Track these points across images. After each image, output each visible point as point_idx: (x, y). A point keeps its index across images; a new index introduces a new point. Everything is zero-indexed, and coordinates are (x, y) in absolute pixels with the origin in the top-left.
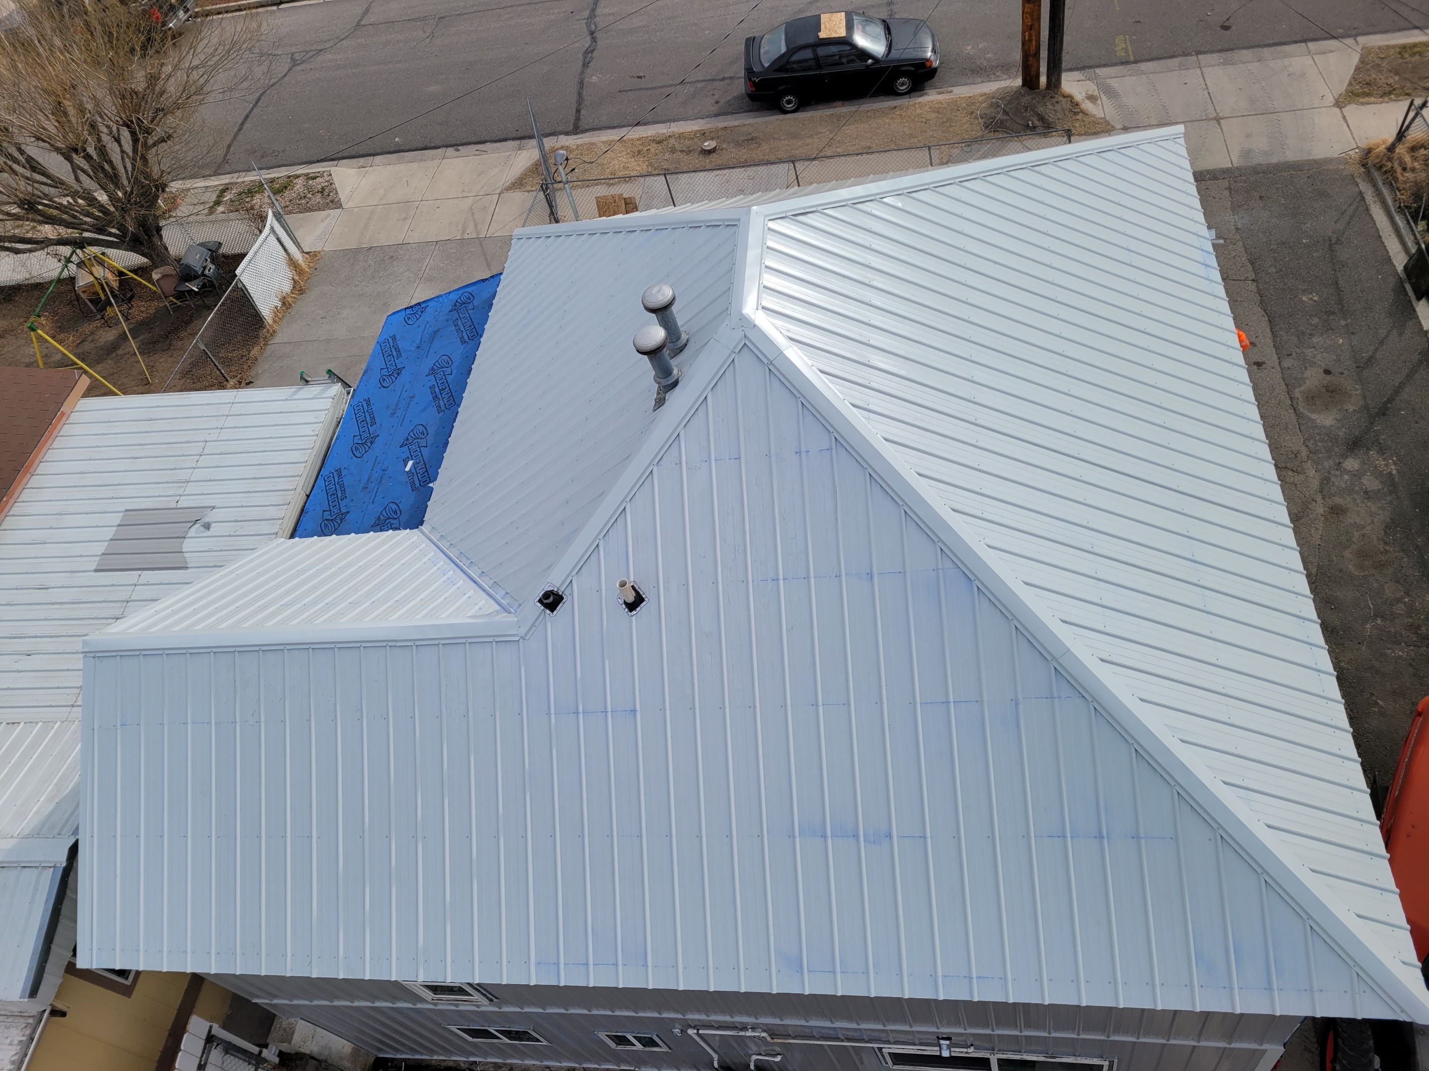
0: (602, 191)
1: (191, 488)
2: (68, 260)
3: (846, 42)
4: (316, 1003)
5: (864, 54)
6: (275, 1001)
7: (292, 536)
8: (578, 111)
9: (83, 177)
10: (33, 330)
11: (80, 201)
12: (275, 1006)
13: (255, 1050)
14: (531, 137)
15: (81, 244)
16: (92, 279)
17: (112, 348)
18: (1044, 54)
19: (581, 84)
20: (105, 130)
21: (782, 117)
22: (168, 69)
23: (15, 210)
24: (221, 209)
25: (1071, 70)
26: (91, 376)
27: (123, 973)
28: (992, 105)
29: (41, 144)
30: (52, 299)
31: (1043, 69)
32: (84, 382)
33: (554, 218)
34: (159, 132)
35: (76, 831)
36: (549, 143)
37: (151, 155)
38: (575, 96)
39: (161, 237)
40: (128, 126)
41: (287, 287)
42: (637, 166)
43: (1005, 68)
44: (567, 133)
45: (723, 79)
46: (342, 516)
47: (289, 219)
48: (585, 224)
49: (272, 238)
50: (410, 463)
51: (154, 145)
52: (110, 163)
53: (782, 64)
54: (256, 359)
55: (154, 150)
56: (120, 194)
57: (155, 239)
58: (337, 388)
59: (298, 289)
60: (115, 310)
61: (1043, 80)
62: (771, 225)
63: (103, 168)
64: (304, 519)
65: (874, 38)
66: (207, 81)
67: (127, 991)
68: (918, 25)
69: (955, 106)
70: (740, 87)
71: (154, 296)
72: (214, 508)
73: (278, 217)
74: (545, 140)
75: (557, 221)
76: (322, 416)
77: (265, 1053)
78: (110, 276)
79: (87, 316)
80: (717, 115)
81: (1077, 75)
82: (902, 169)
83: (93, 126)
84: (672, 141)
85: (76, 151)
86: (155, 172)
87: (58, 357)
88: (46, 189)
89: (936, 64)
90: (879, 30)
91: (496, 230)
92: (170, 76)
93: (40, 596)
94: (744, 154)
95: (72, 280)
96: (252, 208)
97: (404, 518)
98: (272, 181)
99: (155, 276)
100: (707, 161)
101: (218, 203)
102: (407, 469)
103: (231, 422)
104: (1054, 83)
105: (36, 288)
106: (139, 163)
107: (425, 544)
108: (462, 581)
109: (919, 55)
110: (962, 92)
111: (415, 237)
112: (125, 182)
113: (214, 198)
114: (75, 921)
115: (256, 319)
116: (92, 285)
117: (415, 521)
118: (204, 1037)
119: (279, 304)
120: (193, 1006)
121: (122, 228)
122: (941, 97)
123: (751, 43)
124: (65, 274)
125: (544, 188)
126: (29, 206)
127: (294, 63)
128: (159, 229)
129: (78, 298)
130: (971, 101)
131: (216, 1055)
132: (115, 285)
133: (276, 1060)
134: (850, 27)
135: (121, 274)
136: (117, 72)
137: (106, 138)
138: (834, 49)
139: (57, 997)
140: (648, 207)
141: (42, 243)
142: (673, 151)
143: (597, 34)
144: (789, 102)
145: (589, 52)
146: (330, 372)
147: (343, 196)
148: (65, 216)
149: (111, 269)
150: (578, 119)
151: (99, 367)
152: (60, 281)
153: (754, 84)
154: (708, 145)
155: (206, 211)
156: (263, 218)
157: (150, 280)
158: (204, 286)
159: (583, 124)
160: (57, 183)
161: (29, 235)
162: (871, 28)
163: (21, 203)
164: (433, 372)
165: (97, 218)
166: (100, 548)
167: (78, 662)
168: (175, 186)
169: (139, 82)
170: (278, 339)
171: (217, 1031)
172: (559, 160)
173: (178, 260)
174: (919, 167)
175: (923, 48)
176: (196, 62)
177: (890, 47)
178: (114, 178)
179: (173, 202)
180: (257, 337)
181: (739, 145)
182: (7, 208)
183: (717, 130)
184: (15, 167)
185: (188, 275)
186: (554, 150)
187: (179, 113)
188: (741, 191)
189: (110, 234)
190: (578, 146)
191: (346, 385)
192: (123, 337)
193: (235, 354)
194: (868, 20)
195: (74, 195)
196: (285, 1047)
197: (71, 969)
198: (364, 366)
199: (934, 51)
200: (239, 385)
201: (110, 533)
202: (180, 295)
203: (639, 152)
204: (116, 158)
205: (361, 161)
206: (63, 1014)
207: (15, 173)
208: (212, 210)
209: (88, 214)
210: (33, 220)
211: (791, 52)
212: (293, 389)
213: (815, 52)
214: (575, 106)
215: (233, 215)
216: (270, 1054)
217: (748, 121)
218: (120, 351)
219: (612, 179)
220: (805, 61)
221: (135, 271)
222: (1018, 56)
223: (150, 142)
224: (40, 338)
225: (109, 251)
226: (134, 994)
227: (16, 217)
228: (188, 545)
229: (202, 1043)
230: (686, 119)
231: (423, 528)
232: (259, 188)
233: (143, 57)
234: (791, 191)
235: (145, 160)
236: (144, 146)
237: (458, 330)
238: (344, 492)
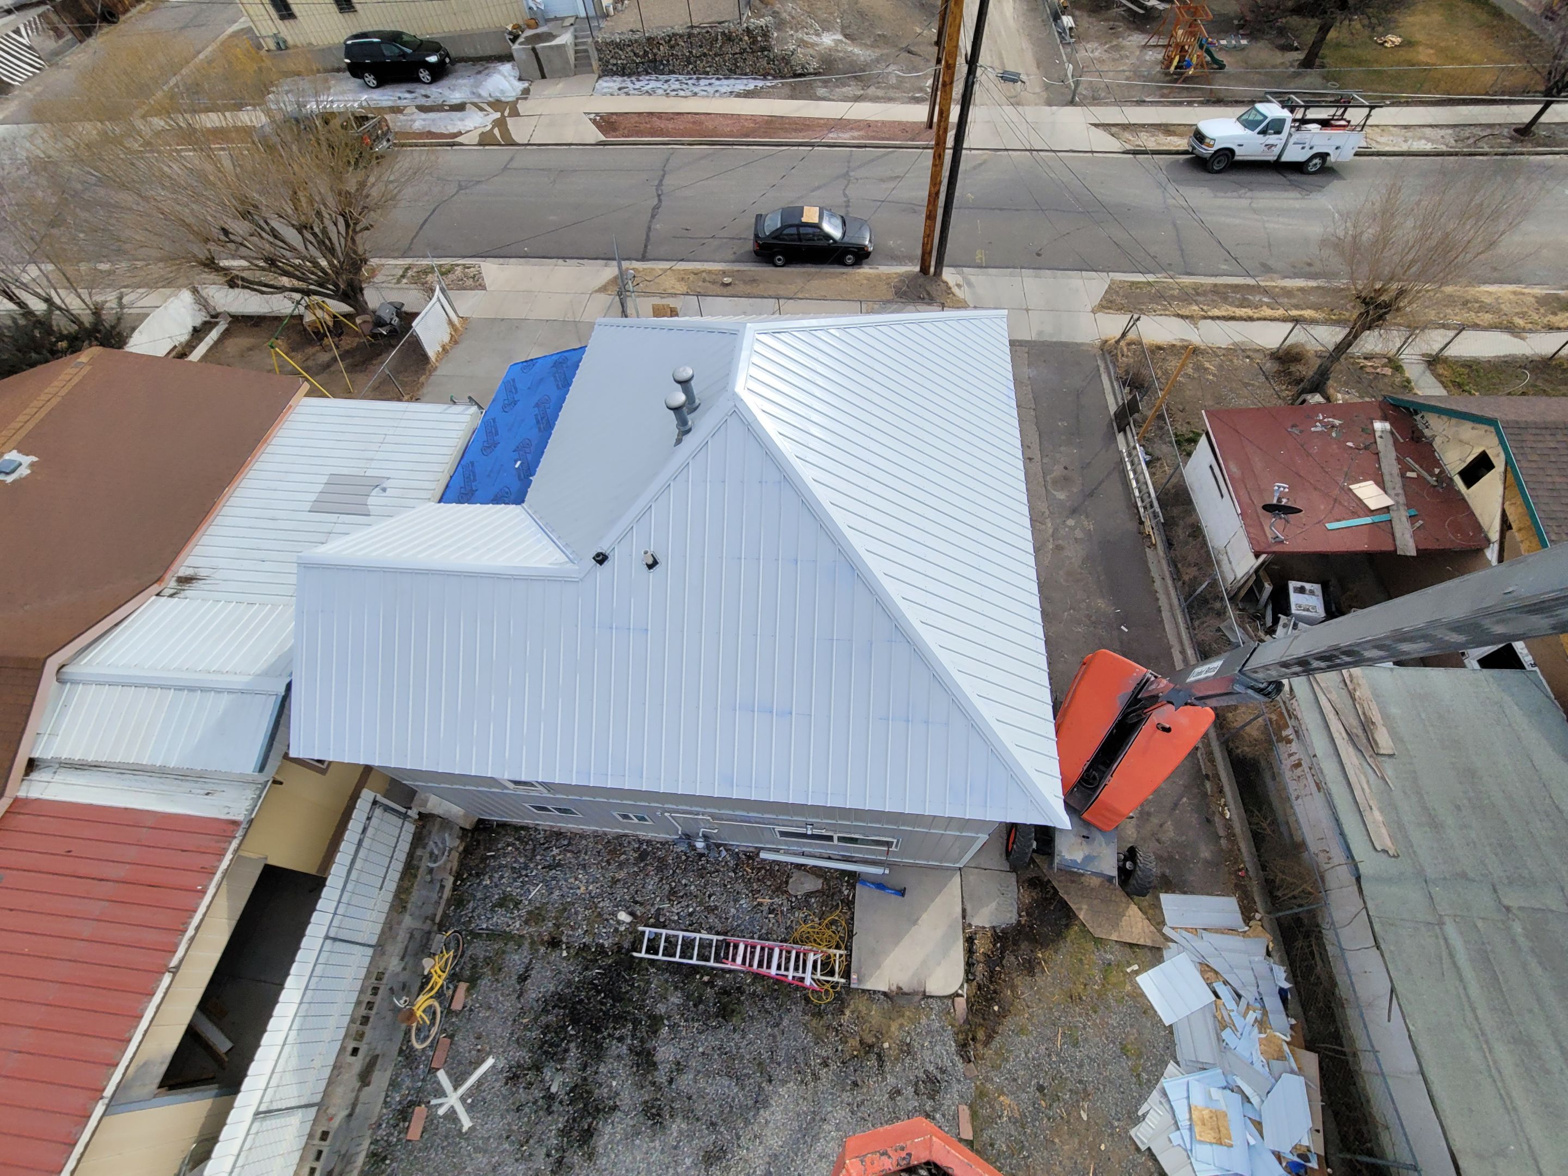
0: (657, 301)
1: (374, 464)
2: (298, 303)
3: (817, 226)
4: (442, 785)
5: (828, 237)
6: (417, 783)
7: (440, 501)
8: (646, 246)
9: (310, 247)
10: (272, 347)
11: (308, 263)
12: (417, 786)
13: (403, 810)
14: (614, 259)
15: (307, 293)
16: (314, 318)
17: (327, 366)
18: (934, 253)
19: (649, 228)
20: (328, 216)
21: (774, 268)
22: (372, 179)
23: (262, 264)
24: (405, 281)
25: (949, 266)
26: (311, 384)
27: (319, 761)
28: (900, 281)
29: (282, 220)
30: (287, 328)
31: (933, 263)
32: (306, 387)
33: (624, 314)
34: (364, 222)
35: (291, 674)
36: (625, 264)
37: (358, 239)
38: (644, 237)
39: (363, 294)
40: (343, 216)
41: (446, 339)
42: (681, 288)
43: (911, 259)
44: (637, 260)
45: (740, 239)
46: (473, 492)
47: (450, 293)
48: (643, 320)
49: (438, 305)
50: (519, 463)
51: (361, 230)
52: (330, 239)
53: (777, 234)
54: (423, 384)
55: (360, 234)
56: (335, 262)
57: (359, 296)
58: (474, 409)
59: (454, 341)
60: (329, 341)
61: (932, 270)
62: (759, 337)
63: (324, 243)
64: (448, 492)
65: (836, 227)
66: (399, 192)
67: (323, 772)
68: (862, 223)
69: (879, 278)
70: (750, 246)
71: (357, 334)
72: (388, 478)
73: (443, 290)
74: (623, 262)
75: (626, 316)
76: (463, 426)
77: (410, 812)
78: (327, 317)
79: (310, 342)
80: (734, 262)
81: (952, 270)
82: (843, 313)
83: (319, 214)
84: (704, 274)
85: (306, 227)
86: (360, 251)
87: (290, 368)
88: (284, 252)
89: (871, 249)
90: (839, 222)
91: (586, 318)
92: (373, 185)
93: (271, 524)
94: (748, 289)
95: (301, 317)
96: (426, 283)
97: (512, 497)
98: (441, 266)
99: (358, 321)
100: (725, 291)
101: (403, 276)
102: (517, 466)
103: (403, 424)
104: (938, 273)
105: (278, 319)
106: (349, 243)
107: (524, 515)
108: (546, 540)
109: (859, 242)
110: (884, 269)
111: (532, 316)
112: (340, 254)
113: (401, 273)
114: (289, 728)
115: (425, 357)
116: (314, 322)
117: (519, 499)
118: (371, 800)
119: (440, 350)
120: (365, 783)
121: (336, 285)
122: (871, 271)
123: (759, 217)
124: (296, 312)
125: (619, 294)
126: (272, 262)
127: (461, 188)
128: (361, 290)
129: (305, 330)
130: (888, 276)
131: (378, 812)
132: (331, 324)
133: (417, 817)
134: (821, 217)
135: (335, 317)
136: (337, 175)
137: (327, 222)
138: (810, 230)
139: (277, 773)
140: (685, 315)
141: (281, 289)
142: (704, 281)
143: (662, 197)
144: (779, 260)
145: (656, 208)
146: (470, 398)
147: (487, 282)
148: (297, 273)
149: (329, 313)
150: (645, 252)
151: (318, 378)
152: (292, 317)
153: (759, 245)
154: (727, 280)
155: (395, 281)
156: (433, 291)
157: (354, 323)
158: (390, 331)
159: (648, 255)
160: (293, 249)
161: (271, 283)
162: (834, 220)
163: (266, 260)
164: (537, 405)
165: (319, 277)
166: (313, 497)
167: (295, 566)
168: (374, 262)
169: (352, 186)
170: (438, 373)
171: (380, 798)
172: (629, 277)
173: (374, 312)
174: (852, 313)
175: (864, 238)
176: (392, 178)
177: (844, 234)
178: (332, 251)
179: (373, 272)
180: (424, 369)
181: (745, 283)
182: (257, 262)
183: (733, 271)
184: (264, 234)
185: (379, 322)
186: (627, 269)
187: (379, 211)
188: (745, 313)
189: (328, 289)
190: (644, 269)
191: (480, 407)
192: (334, 359)
193: (410, 378)
194: (832, 215)
195: (304, 259)
196: (423, 810)
197: (286, 756)
198: (493, 397)
199: (870, 241)
200: (411, 400)
201: (320, 488)
202: (374, 336)
203: (683, 279)
204: (334, 237)
205: (501, 260)
206: (281, 783)
207: (262, 238)
208: (399, 282)
209: (313, 273)
210: (275, 272)
211: (784, 227)
212: (445, 406)
213: (798, 230)
214: (644, 242)
215: (413, 286)
216: (413, 813)
217: (753, 269)
218: (332, 369)
219: (664, 294)
220: (792, 235)
221: (344, 316)
222: (919, 252)
223: (358, 229)
224: (277, 353)
225: (327, 300)
226: (328, 774)
227: (263, 269)
228: (371, 501)
229: (370, 805)
230: (714, 261)
231: (524, 505)
232: (431, 270)
233: (355, 169)
234: (774, 317)
235: (353, 240)
236: (354, 231)
237: (556, 380)
238: (474, 476)
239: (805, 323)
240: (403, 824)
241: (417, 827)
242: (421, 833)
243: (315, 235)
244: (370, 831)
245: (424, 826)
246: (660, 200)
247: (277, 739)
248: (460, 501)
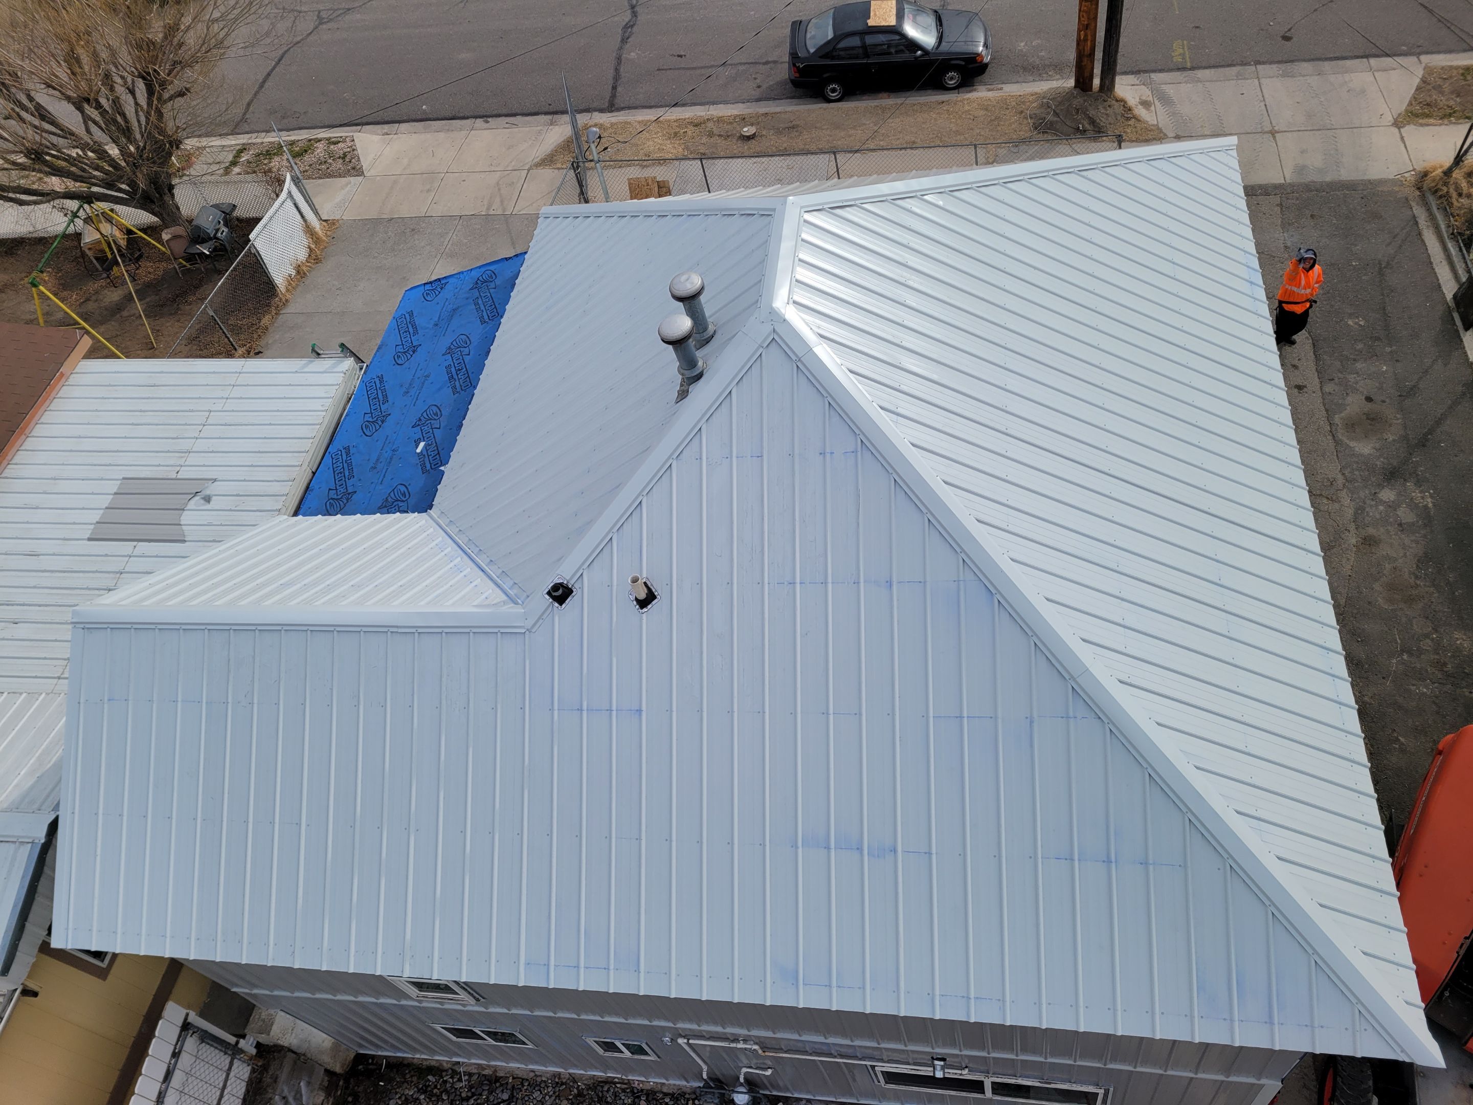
0: (634, 172)
1: (192, 459)
2: (75, 215)
3: (895, 31)
4: (297, 994)
5: (913, 45)
6: (255, 991)
7: (296, 514)
8: (614, 88)
9: (94, 129)
10: (35, 286)
11: (90, 154)
12: (255, 996)
13: (232, 1039)
14: (564, 112)
15: (88, 199)
16: (99, 236)
17: (116, 309)
18: (1099, 55)
19: (619, 59)
20: (119, 80)
21: (825, 105)
22: (187, 20)
23: (21, 159)
24: (237, 170)
25: (1125, 73)
26: (93, 337)
27: (99, 955)
28: (1042, 105)
29: (51, 91)
30: (57, 254)
31: (1097, 71)
32: (86, 343)
33: (584, 198)
34: (177, 85)
35: (57, 807)
36: (582, 119)
37: (166, 110)
38: (611, 73)
39: (173, 195)
40: (144, 78)
41: (302, 255)
42: (672, 149)
43: (1058, 68)
44: (602, 111)
45: (767, 63)
46: (349, 495)
47: (308, 184)
48: (615, 206)
49: (289, 204)
50: (422, 444)
51: (171, 98)
52: (123, 115)
53: (828, 50)
54: (267, 328)
55: (170, 104)
56: (132, 149)
57: (167, 198)
58: (350, 362)
59: (314, 258)
60: (121, 270)
61: (1096, 82)
62: (807, 217)
63: (115, 121)
64: (309, 496)
65: (925, 29)
66: (227, 35)
67: (102, 974)
68: (971, 17)
69: (1004, 104)
70: (783, 72)
71: (163, 257)
72: (215, 480)
73: (296, 181)
74: (578, 116)
75: (587, 201)
76: (332, 391)
77: (242, 1043)
78: (117, 234)
79: (91, 274)
80: (759, 100)
81: (1131, 79)
82: (946, 166)
83: (107, 76)
84: (710, 125)
85: (88, 100)
86: (170, 126)
87: (60, 315)
88: (54, 139)
89: (987, 59)
90: (930, 21)
91: (523, 208)
92: (189, 28)
93: (31, 563)
94: (784, 142)
95: (78, 236)
96: (270, 170)
97: (412, 501)
98: (292, 143)
99: (165, 236)
100: (745, 147)
101: (234, 163)
102: (419, 450)
103: (237, 392)
104: (1108, 86)
105: (41, 242)
106: (153, 117)
107: (433, 529)
108: (469, 568)
109: (970, 49)
110: (1013, 89)
111: (438, 211)
112: (138, 136)
113: (230, 158)
114: (51, 899)
115: (270, 286)
116: (98, 242)
117: (424, 505)
118: (180, 1023)
119: (294, 273)
120: (170, 992)
121: (132, 184)
122: (990, 94)
123: (798, 27)
124: (71, 229)
125: (575, 166)
126: (37, 156)
127: (321, 21)
128: (171, 188)
129: (83, 254)
130: (1021, 100)
131: (191, 1043)
132: (123, 244)
133: (254, 1051)
134: (900, 16)
135: (129, 232)
136: (135, 21)
137: (120, 90)
138: (882, 38)
139: (29, 977)
140: (682, 192)
141: (48, 196)
142: (711, 134)
143: (637, 9)
144: (833, 91)
145: (628, 26)
146: (342, 345)
147: (365, 163)
148: (73, 169)
149: (120, 227)
150: (613, 96)
151: (102, 329)
152: (65, 236)
153: (798, 70)
154: (748, 130)
155: (222, 171)
156: (281, 182)
157: (160, 240)
158: (215, 250)
159: (618, 101)
160: (67, 133)
161: (35, 187)
162: (922, 18)
163: (28, 153)
164: (450, 351)
165: (106, 173)
166: (96, 516)
167: (66, 633)
168: (190, 144)
169: (156, 32)
170: (291, 309)
171: (194, 1018)
172: (592, 138)
173: (190, 221)
174: (964, 165)
175: (974, 42)
176: (216, 14)
177: (940, 39)
178: (127, 132)
179: (188, 160)
180: (269, 305)
181: (779, 132)
182: (13, 157)
183: (758, 116)
184: (24, 114)
185: (199, 237)
186: (586, 127)
187: (197, 67)
188: (779, 181)
189: (120, 190)
190: (612, 125)
191: (359, 360)
192: (129, 298)
193: (245, 322)
194: (920, 9)
195: (84, 147)
196: (263, 1039)
197: (45, 948)
198: (379, 342)
199: (986, 45)
200: (248, 354)
201: (106, 501)
202: (190, 258)
203: (676, 134)
204: (130, 110)
205: (386, 128)
206: (35, 994)
207: (23, 120)
208: (227, 171)
209: (97, 168)
210: (40, 171)
211: (837, 38)
212: (304, 361)
213: (862, 40)
214: (611, 82)
215: (249, 177)
216: (248, 1045)
217: (790, 109)
218: (125, 313)
219: (649, 161)
220: (853, 48)
221: (144, 230)
222: (1072, 55)
223: (166, 95)
224: (41, 295)
225: (118, 207)
226: (110, 977)
227: (22, 167)
228: (187, 518)
229: (177, 1031)
230: (726, 102)
231: (431, 512)
232: (277, 150)
233: (162, 6)
234: (830, 183)
235: (160, 114)
236: (159, 99)
237: (478, 309)
238: (351, 470)
239: (885, 188)
240: (231, 1064)
241: (253, 1071)
242: (260, 1081)
243: (103, 113)
244: (177, 1078)
245: (265, 1068)
246: (635, 14)
247: (31, 917)
248: (328, 512)
